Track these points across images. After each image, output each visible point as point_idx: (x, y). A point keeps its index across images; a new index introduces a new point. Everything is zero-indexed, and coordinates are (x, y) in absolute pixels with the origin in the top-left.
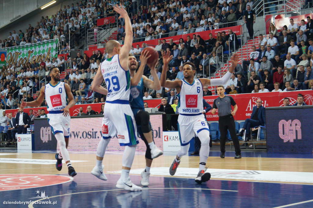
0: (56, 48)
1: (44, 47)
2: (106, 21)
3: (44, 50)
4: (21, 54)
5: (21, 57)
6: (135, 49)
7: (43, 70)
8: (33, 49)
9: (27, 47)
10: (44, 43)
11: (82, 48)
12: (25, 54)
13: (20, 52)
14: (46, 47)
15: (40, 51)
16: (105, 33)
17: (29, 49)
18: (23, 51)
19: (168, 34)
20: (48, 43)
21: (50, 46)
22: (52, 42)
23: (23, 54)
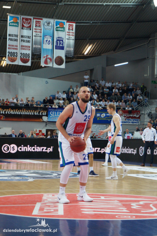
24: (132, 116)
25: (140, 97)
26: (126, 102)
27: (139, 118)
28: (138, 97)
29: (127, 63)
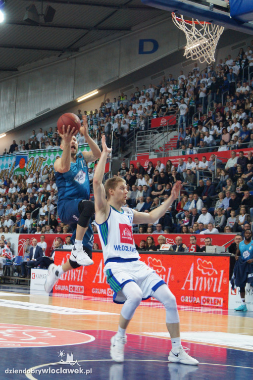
2: (163, 121)
4: (47, 161)
5: (46, 164)
6: (200, 162)
9: (55, 151)
11: (128, 156)
12: (52, 160)
13: (45, 158)
16: (161, 137)
17: (57, 155)
18: (49, 156)
19: (248, 144)
23: (49, 161)
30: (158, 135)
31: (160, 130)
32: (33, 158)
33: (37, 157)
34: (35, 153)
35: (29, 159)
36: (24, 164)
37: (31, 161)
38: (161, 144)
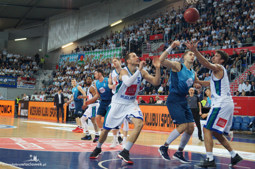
0: (120, 54)
1: (111, 53)
2: (156, 37)
3: (111, 55)
4: (95, 57)
5: (95, 59)
6: (176, 58)
7: (109, 69)
8: (103, 53)
9: (99, 52)
10: (111, 50)
12: (98, 56)
13: (94, 55)
14: (112, 53)
15: (108, 56)
16: (155, 45)
17: (101, 54)
18: (96, 55)
19: (202, 49)
20: (114, 50)
21: (115, 52)
22: (117, 49)
23: (96, 57)
24: (29, 82)
25: (36, 68)
26: (23, 70)
27: (34, 84)
28: (34, 67)
29: (26, 39)
30: (153, 44)
31: (155, 41)
32: (88, 56)
33: (90, 55)
34: (89, 53)
35: (85, 56)
36: (83, 59)
37: (87, 57)
38: (155, 49)
